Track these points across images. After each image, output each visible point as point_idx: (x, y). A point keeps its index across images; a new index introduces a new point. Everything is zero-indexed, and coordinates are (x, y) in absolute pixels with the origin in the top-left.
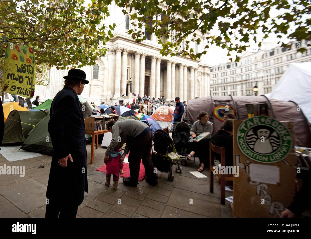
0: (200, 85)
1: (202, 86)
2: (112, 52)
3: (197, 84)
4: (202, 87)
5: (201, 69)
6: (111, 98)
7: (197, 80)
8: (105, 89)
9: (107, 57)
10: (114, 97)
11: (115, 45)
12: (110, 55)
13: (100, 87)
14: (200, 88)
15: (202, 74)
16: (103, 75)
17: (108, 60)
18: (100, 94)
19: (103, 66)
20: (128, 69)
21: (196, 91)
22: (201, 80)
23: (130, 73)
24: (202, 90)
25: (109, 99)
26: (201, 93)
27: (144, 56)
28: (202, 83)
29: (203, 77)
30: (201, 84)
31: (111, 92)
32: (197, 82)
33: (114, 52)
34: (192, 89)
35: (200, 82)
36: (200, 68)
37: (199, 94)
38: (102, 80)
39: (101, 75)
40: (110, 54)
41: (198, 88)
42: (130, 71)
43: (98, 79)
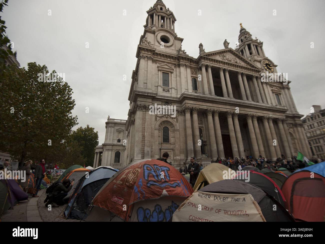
0: (294, 139)
1: (297, 139)
2: (182, 113)
3: (289, 138)
4: (298, 141)
5: (290, 121)
6: (185, 162)
7: (288, 133)
8: (177, 152)
9: (176, 119)
10: (187, 161)
11: (183, 105)
12: (180, 117)
13: (172, 150)
14: (295, 142)
15: (293, 125)
16: (174, 137)
17: (178, 122)
18: (172, 158)
19: (173, 128)
20: (202, 128)
21: (291, 146)
22: (294, 133)
23: (205, 132)
24: (298, 143)
25: (183, 164)
26: (298, 148)
27: (217, 112)
28: (296, 135)
29: (295, 129)
30: (295, 137)
31: (184, 155)
32: (289, 135)
33: (183, 113)
34: (286, 144)
35: (294, 135)
36: (289, 119)
37: (296, 149)
38: (173, 143)
39: (172, 137)
40: (180, 115)
41: (293, 142)
42: (205, 131)
43: (169, 142)
